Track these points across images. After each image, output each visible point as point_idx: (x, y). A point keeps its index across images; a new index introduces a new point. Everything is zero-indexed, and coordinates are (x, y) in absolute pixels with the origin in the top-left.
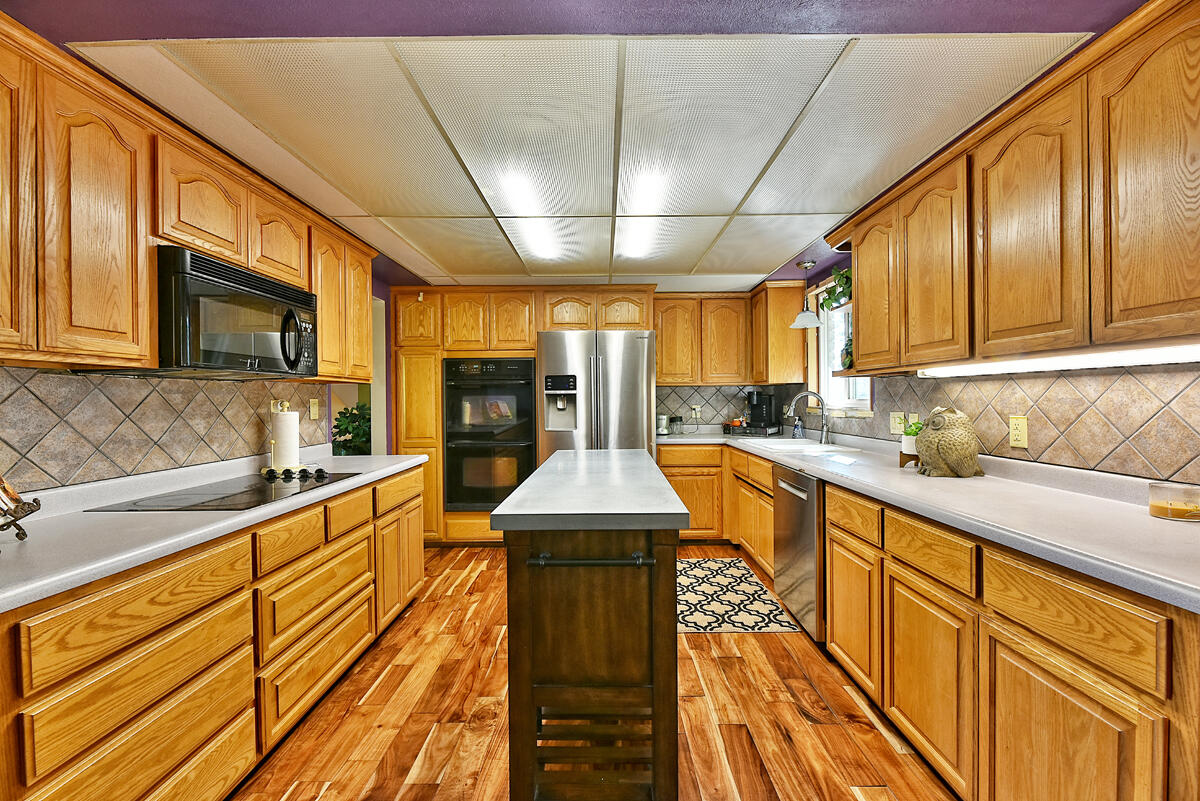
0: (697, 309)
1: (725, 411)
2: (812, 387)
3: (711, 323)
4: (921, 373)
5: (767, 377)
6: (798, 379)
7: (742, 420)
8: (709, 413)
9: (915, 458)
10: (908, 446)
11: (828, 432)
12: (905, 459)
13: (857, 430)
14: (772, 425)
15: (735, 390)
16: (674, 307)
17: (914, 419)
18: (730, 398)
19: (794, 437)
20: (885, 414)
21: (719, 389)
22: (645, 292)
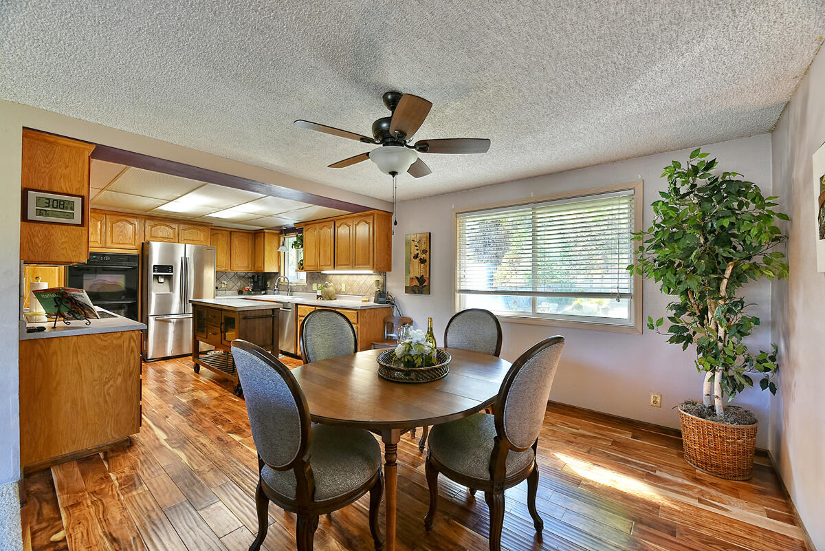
0: (229, 235)
1: (239, 284)
2: (282, 274)
3: (236, 242)
4: (322, 272)
5: (264, 268)
6: (276, 270)
7: (249, 287)
8: (231, 284)
9: (321, 296)
10: (319, 293)
11: (291, 290)
12: (318, 297)
13: (301, 290)
14: (263, 290)
15: (243, 274)
16: (217, 234)
17: (320, 285)
18: (241, 277)
19: (274, 294)
20: (311, 284)
21: (236, 274)
22: (206, 226)
